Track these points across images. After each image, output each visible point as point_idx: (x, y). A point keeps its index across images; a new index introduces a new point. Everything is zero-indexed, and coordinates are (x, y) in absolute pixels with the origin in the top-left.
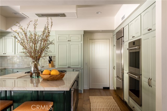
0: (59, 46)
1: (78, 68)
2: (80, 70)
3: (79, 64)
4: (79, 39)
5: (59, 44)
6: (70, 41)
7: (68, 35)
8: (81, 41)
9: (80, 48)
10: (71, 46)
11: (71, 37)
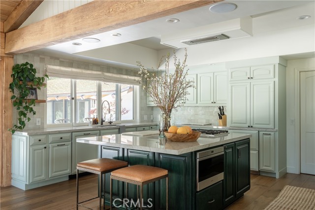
0: (233, 88)
1: (268, 130)
2: (272, 133)
3: (269, 121)
4: (270, 73)
5: (232, 85)
6: (252, 78)
7: (249, 68)
8: (273, 77)
9: (272, 90)
10: (255, 87)
11: (253, 71)
